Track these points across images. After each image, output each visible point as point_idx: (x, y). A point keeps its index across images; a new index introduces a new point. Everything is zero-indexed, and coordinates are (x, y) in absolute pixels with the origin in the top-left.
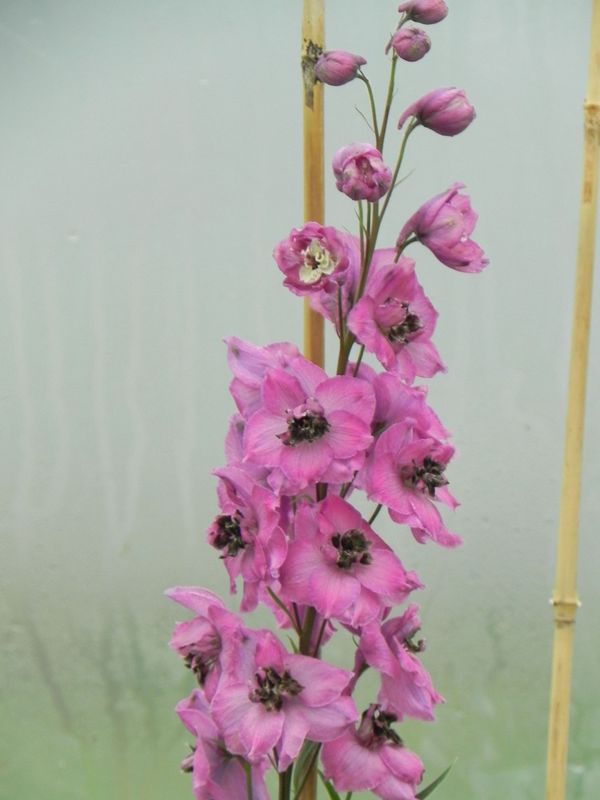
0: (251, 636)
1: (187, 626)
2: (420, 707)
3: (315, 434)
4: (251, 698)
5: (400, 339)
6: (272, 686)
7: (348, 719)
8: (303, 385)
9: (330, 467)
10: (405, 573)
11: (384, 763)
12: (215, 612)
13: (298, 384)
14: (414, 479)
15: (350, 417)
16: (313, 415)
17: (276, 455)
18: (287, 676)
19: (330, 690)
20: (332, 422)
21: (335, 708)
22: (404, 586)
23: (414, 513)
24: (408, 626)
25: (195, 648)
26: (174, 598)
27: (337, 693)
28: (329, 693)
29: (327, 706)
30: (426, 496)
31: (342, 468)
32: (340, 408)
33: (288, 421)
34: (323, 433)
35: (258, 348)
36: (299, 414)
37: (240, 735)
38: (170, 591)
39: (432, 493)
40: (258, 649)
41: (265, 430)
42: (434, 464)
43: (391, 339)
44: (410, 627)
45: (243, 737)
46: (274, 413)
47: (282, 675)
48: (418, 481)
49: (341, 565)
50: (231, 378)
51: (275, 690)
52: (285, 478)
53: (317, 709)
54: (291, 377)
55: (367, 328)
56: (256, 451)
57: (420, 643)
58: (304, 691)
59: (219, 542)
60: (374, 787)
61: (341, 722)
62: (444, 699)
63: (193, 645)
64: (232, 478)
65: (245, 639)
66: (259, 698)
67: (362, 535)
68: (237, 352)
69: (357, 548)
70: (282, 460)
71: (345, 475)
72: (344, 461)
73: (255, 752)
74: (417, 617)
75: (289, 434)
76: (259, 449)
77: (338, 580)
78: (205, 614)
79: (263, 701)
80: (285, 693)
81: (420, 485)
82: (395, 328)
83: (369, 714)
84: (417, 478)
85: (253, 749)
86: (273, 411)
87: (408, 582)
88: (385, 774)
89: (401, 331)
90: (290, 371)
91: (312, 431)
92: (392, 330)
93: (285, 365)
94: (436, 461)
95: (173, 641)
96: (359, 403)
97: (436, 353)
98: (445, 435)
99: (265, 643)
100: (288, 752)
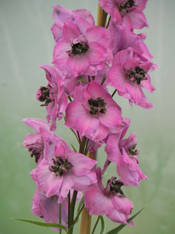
0: (53, 142)
1: (32, 136)
2: (132, 179)
3: (82, 52)
4: (50, 170)
5: (124, 11)
6: (60, 165)
7: (92, 182)
8: (80, 29)
9: (88, 68)
10: (122, 119)
11: (113, 204)
12: (42, 130)
13: (78, 28)
14: (130, 76)
15: (99, 45)
16: (81, 43)
17: (66, 61)
18: (66, 161)
19: (85, 169)
20: (91, 47)
21: (87, 177)
22: (120, 124)
23: (128, 92)
24: (130, 143)
25: (33, 146)
26: (26, 123)
27: (88, 170)
28: (85, 170)
29: (84, 176)
30: (136, 84)
31: (93, 68)
32: (95, 41)
33: (71, 45)
34: (86, 52)
35: (69, 11)
36: (75, 42)
37: (45, 186)
38: (25, 120)
39: (139, 83)
40: (56, 148)
41: (63, 48)
42: (141, 70)
43: (120, 10)
44: (131, 144)
45: (46, 187)
46: (67, 41)
47: (64, 161)
48: (132, 77)
49: (91, 113)
50: (53, 24)
51: (60, 167)
52: (68, 72)
53: (79, 176)
54: (75, 25)
55: (108, 4)
56: (57, 58)
57: (136, 151)
58: (73, 168)
59: (41, 99)
60: (107, 214)
61: (89, 183)
62: (147, 177)
63: (32, 144)
64: (48, 70)
65: (51, 143)
66: (53, 170)
67: (103, 100)
68: (58, 12)
69: (100, 105)
70: (68, 63)
71: (94, 72)
72: (95, 66)
73: (49, 194)
74: (136, 139)
75: (71, 51)
76: (59, 57)
77: (90, 119)
78: (39, 131)
79: (55, 171)
80: (63, 168)
81: (132, 79)
82: (122, 5)
83: (110, 181)
84: (131, 76)
85: (49, 192)
86: (67, 40)
87: (123, 123)
88: (113, 208)
89: (125, 7)
90: (75, 22)
91: (81, 51)
92: (121, 6)
93: (73, 19)
94: (142, 68)
95: (25, 142)
96: (104, 39)
97: (145, 18)
98: (151, 56)
99: (59, 145)
100: (62, 195)
